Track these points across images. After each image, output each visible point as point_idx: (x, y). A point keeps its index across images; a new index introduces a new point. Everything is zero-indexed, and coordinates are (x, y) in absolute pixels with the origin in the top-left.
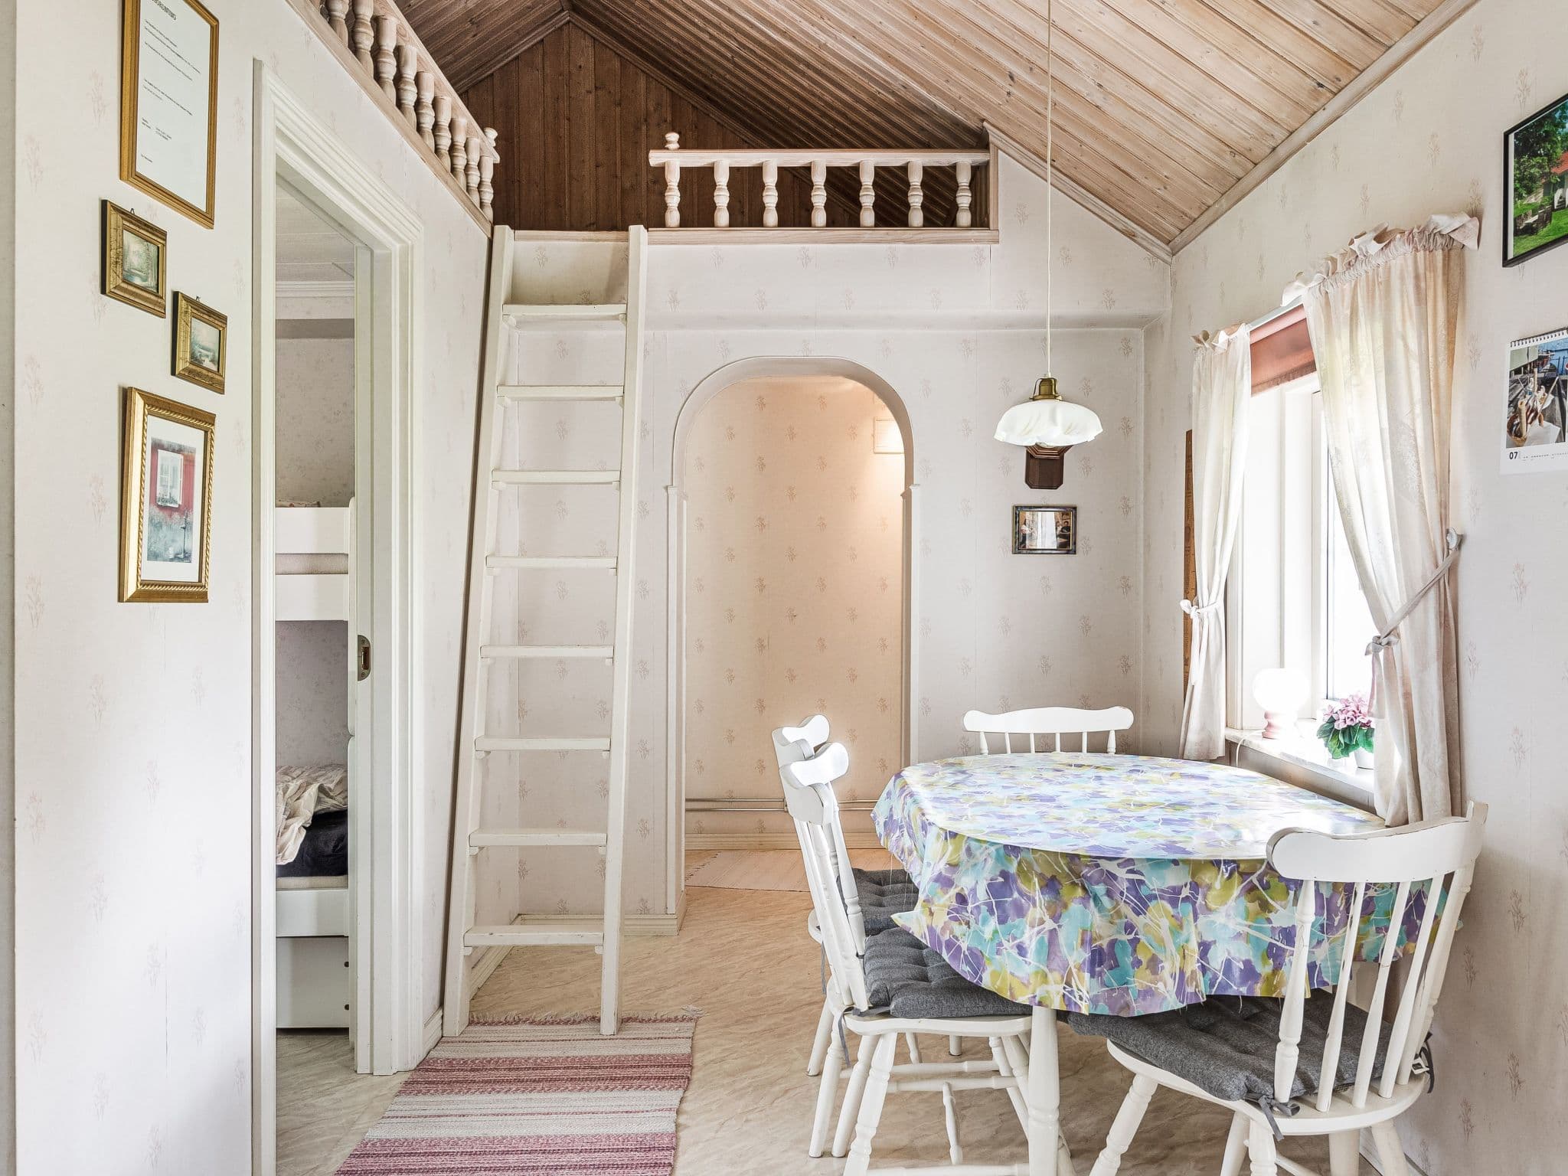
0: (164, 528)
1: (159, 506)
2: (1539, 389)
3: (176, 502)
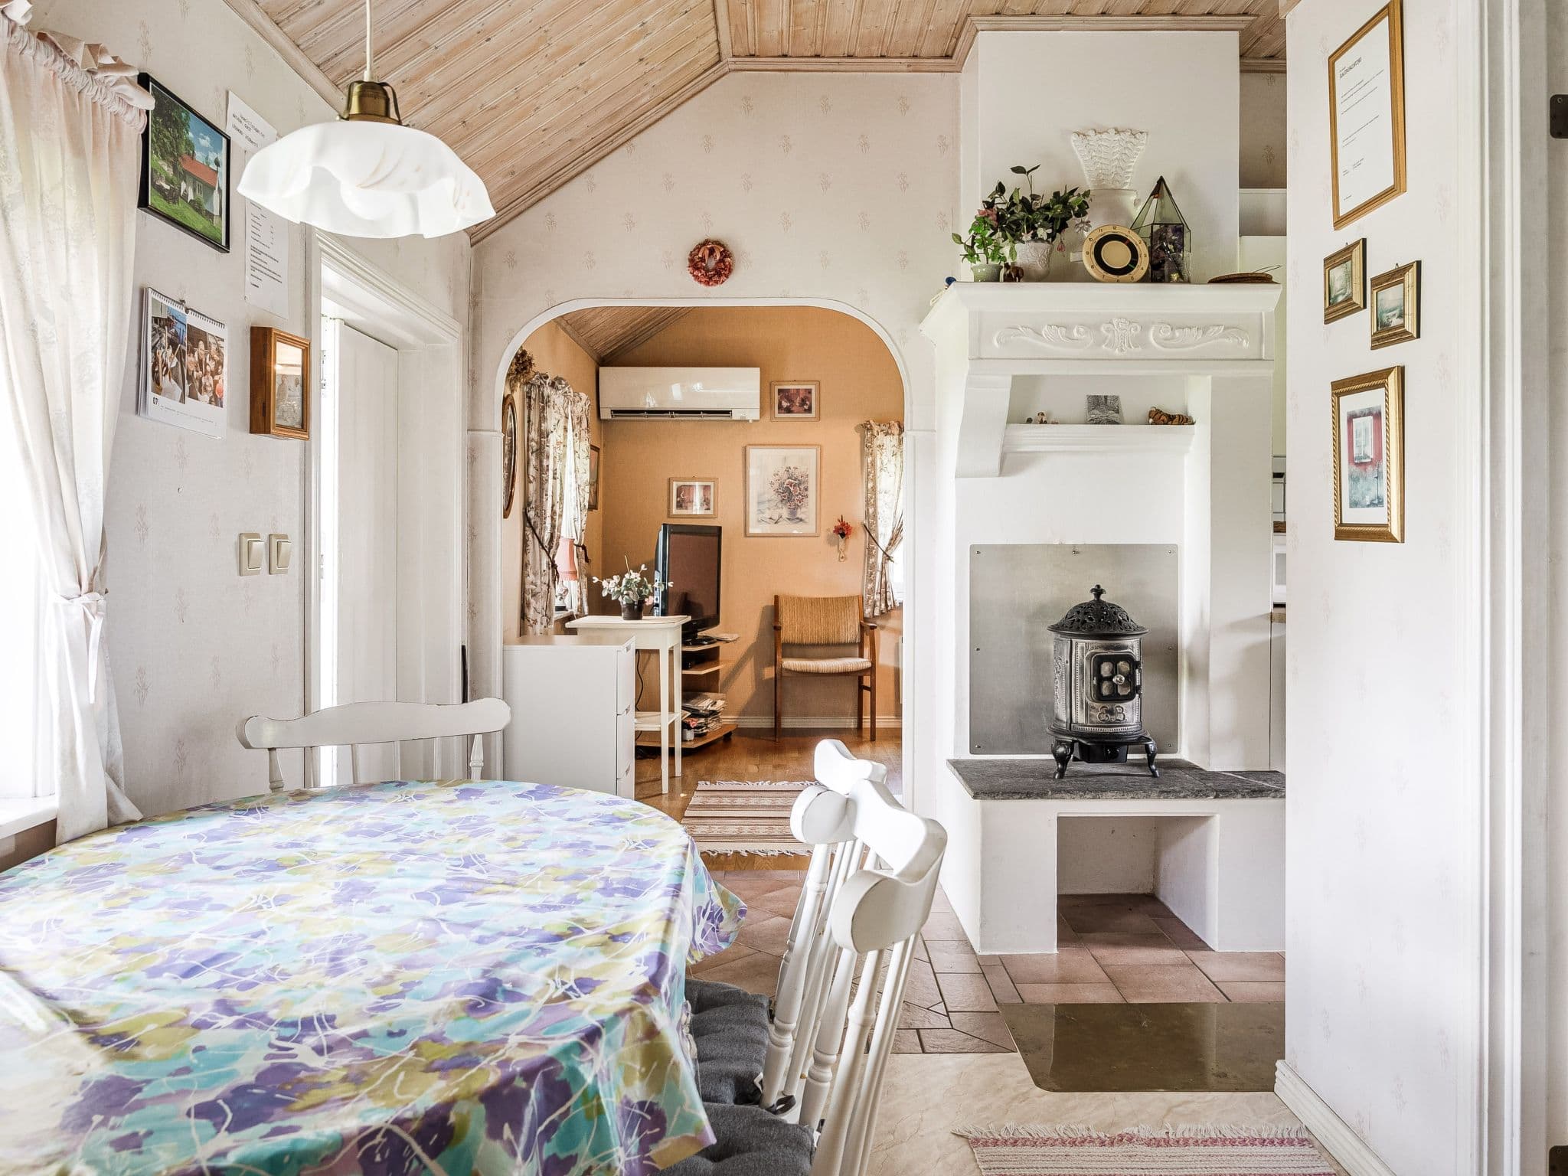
0: (1361, 480)
1: (1356, 464)
2: (169, 348)
3: (1369, 457)
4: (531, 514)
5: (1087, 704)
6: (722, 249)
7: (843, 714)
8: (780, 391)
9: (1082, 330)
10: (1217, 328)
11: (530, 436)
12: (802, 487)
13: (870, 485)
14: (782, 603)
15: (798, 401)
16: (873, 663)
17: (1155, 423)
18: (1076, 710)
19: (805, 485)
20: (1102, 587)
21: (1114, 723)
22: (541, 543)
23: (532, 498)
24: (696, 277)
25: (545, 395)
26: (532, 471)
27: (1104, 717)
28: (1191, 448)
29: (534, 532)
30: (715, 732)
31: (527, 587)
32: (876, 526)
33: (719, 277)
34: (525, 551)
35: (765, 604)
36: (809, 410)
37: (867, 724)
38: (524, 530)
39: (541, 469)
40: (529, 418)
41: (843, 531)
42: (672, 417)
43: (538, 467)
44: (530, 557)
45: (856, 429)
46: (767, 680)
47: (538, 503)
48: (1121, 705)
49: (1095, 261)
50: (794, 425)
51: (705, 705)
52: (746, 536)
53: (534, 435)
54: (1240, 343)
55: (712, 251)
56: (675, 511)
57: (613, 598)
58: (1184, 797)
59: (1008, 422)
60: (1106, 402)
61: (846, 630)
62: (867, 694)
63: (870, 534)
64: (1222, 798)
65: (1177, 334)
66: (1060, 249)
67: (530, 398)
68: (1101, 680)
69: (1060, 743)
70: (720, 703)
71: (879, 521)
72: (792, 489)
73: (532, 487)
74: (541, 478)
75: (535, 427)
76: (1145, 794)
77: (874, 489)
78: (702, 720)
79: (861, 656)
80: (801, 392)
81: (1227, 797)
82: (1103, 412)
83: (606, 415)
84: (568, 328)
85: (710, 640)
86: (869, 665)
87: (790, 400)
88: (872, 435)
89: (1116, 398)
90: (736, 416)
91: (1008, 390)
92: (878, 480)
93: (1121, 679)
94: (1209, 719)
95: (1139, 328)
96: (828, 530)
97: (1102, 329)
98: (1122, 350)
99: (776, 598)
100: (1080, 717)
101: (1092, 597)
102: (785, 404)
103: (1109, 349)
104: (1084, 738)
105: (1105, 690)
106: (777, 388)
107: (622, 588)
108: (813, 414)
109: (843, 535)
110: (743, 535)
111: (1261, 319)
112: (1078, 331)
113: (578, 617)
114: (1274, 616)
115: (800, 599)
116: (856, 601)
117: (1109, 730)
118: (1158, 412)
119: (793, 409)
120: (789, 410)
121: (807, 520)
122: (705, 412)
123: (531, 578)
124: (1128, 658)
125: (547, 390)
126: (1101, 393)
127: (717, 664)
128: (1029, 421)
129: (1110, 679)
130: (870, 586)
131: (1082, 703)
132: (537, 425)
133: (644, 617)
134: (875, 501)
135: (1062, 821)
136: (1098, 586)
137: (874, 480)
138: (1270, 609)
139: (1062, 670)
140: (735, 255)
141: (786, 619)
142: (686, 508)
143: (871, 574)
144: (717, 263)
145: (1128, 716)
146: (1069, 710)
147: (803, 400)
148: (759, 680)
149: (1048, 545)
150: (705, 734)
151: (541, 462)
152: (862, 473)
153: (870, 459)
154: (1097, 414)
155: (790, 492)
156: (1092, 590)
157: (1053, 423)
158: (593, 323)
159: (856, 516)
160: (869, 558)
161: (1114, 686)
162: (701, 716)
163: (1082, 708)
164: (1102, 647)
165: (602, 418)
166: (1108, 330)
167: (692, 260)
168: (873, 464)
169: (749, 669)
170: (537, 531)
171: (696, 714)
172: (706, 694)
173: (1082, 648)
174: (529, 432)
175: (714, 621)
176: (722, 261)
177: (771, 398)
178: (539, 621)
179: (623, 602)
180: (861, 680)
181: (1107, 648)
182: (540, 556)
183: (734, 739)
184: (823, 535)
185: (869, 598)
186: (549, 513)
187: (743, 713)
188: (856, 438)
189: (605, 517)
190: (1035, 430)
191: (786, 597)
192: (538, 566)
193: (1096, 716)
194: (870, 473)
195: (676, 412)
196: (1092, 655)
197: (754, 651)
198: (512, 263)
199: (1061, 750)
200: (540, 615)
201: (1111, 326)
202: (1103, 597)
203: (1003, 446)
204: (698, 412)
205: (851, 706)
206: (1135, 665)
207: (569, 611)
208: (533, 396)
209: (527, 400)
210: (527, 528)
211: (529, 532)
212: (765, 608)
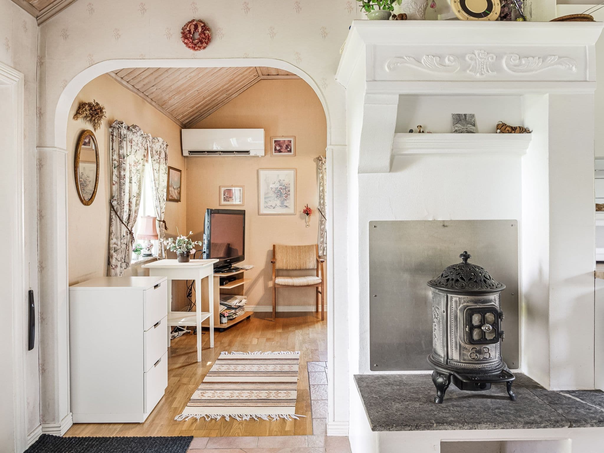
4: (115, 203)
5: (460, 345)
6: (203, 25)
7: (309, 305)
8: (275, 141)
9: (451, 58)
10: (553, 57)
11: (113, 158)
12: (287, 190)
13: (321, 188)
14: (277, 249)
15: (285, 146)
16: (323, 280)
17: (502, 132)
18: (452, 349)
19: (289, 189)
20: (468, 253)
21: (482, 360)
22: (121, 220)
23: (116, 194)
24: (186, 44)
25: (122, 134)
26: (115, 178)
27: (474, 356)
28: (527, 151)
29: (116, 213)
30: (241, 316)
31: (111, 246)
32: (325, 210)
33: (202, 43)
34: (110, 225)
35: (268, 249)
36: (290, 151)
37: (320, 310)
38: (110, 213)
39: (120, 177)
40: (112, 147)
41: (307, 212)
42: (220, 154)
43: (118, 176)
44: (113, 228)
45: (314, 160)
46: (270, 288)
47: (119, 197)
48: (487, 346)
49: (460, 8)
50: (283, 158)
51: (234, 302)
52: (259, 215)
53: (116, 157)
54: (571, 69)
55: (196, 27)
56: (223, 202)
57: (171, 251)
58: (545, 427)
59: (397, 131)
60: (466, 118)
61: (310, 262)
62: (320, 295)
63: (321, 213)
64: (575, 427)
65: (523, 62)
66: (432, 7)
67: (113, 135)
68: (472, 328)
69: (440, 374)
70: (244, 301)
71: (326, 207)
72: (282, 191)
73: (115, 188)
74: (120, 182)
75: (116, 152)
76: (512, 425)
77: (323, 190)
78: (233, 311)
79: (317, 276)
80: (286, 142)
81: (579, 426)
82: (463, 125)
83: (186, 153)
84: (153, 103)
85: (237, 269)
86: (320, 281)
87: (280, 146)
88: (322, 163)
89: (473, 116)
90: (252, 154)
91: (397, 106)
92: (325, 186)
93: (489, 328)
94: (549, 351)
95: (495, 57)
96: (300, 212)
97: (467, 58)
98: (482, 74)
99: (274, 246)
100: (455, 355)
101: (461, 261)
102: (278, 148)
103: (471, 73)
104: (458, 373)
105: (476, 335)
106: (274, 140)
107: (176, 245)
108: (292, 153)
109: (308, 214)
110: (257, 214)
111: (585, 51)
112: (449, 60)
113: (159, 259)
114: (597, 274)
115: (286, 246)
116: (315, 247)
117: (478, 366)
118: (504, 125)
119: (282, 150)
120: (280, 151)
121: (289, 207)
122: (236, 152)
123: (114, 240)
124: (492, 310)
125: (124, 131)
126: (462, 112)
127: (243, 281)
128: (411, 131)
129: (479, 327)
130: (322, 240)
131: (456, 344)
132: (117, 152)
133: (190, 260)
134: (324, 197)
135: (444, 445)
136: (466, 252)
137: (323, 186)
138: (594, 267)
139: (440, 317)
140: (213, 30)
141: (278, 256)
142: (229, 201)
143: (322, 233)
144: (200, 35)
145: (493, 354)
146: (445, 349)
147: (287, 146)
148: (266, 288)
149: (425, 221)
150: (234, 319)
151: (120, 172)
152: (317, 183)
153: (321, 175)
154: (459, 126)
155: (281, 193)
156: (461, 255)
157: (428, 133)
158: (171, 102)
159: (314, 204)
160: (321, 225)
161: (483, 333)
162: (233, 309)
163: (456, 348)
164: (472, 301)
165: (184, 155)
166: (471, 59)
167: (183, 33)
168: (323, 178)
169: (261, 282)
170: (118, 213)
171: (230, 308)
172: (236, 296)
173: (456, 302)
174: (112, 156)
175: (241, 258)
176: (203, 32)
177: (271, 145)
178: (119, 265)
179: (178, 253)
180: (317, 288)
181: (476, 302)
182: (121, 228)
183: (252, 319)
184: (298, 214)
185: (321, 246)
186: (126, 202)
187: (258, 304)
188: (314, 164)
189: (188, 206)
190: (416, 137)
191: (279, 246)
192: (119, 234)
193: (468, 355)
194: (321, 183)
195: (221, 152)
196: (465, 307)
197: (264, 273)
198: (66, 37)
199: (440, 380)
200: (120, 262)
201: (474, 56)
202: (469, 261)
203: (392, 150)
204: (233, 152)
205: (313, 300)
206: (498, 315)
207: (154, 256)
208: (115, 134)
209: (111, 137)
210: (112, 212)
211: (113, 214)
212: (268, 251)
